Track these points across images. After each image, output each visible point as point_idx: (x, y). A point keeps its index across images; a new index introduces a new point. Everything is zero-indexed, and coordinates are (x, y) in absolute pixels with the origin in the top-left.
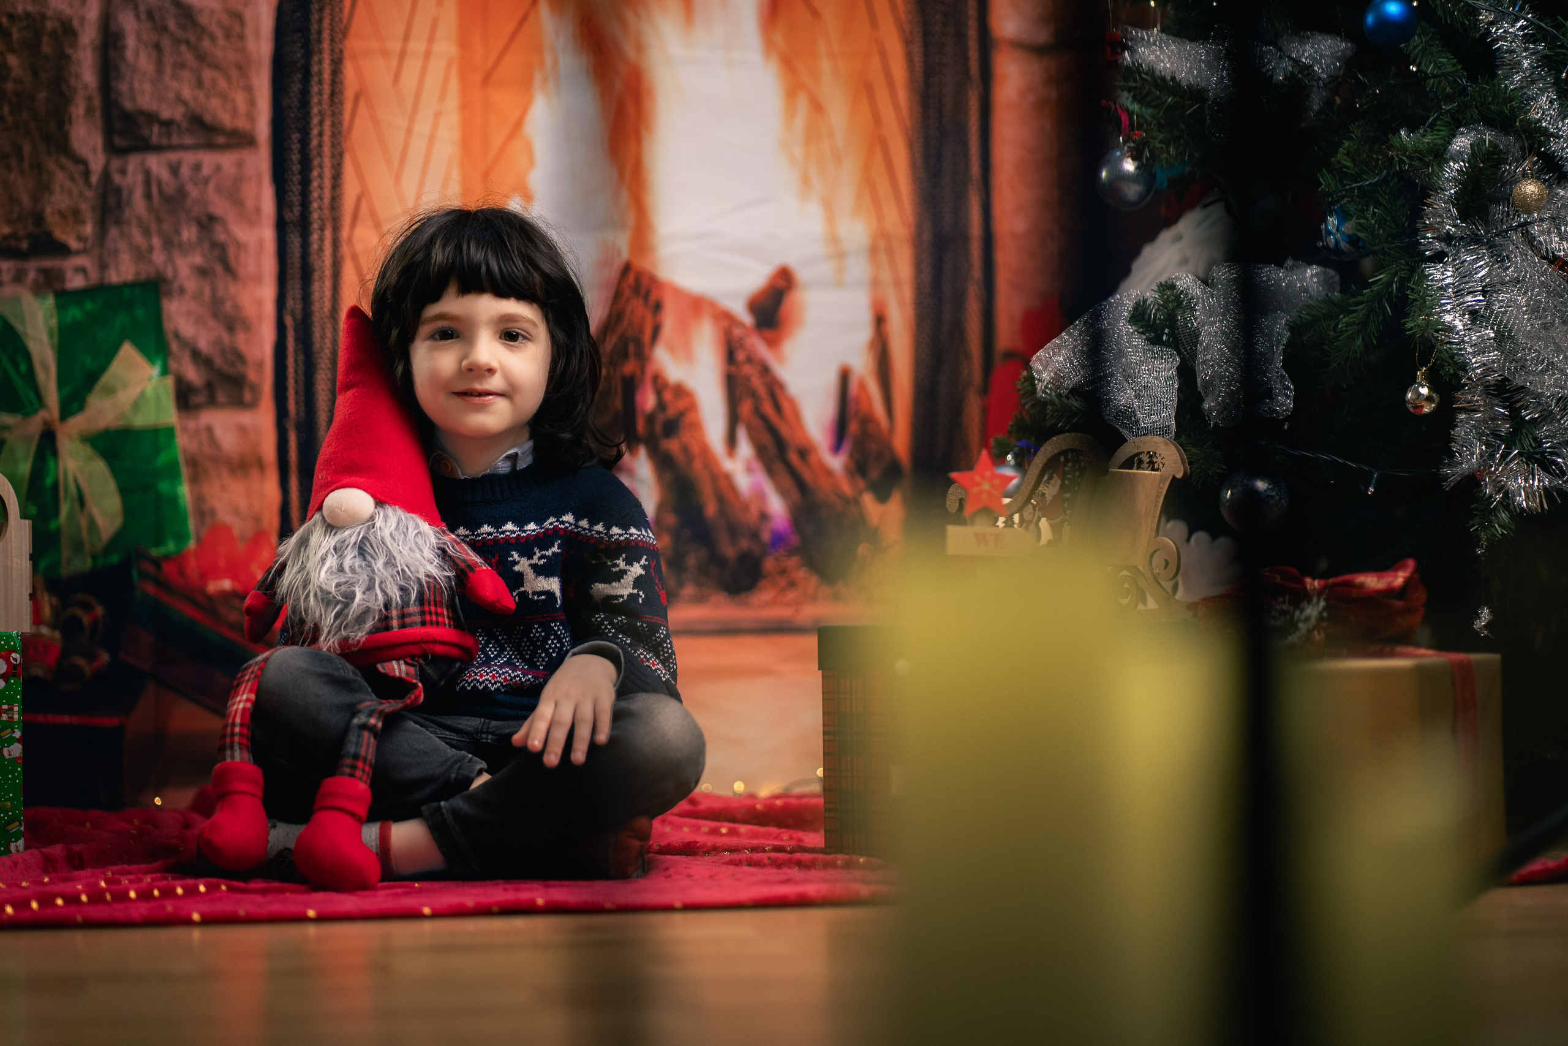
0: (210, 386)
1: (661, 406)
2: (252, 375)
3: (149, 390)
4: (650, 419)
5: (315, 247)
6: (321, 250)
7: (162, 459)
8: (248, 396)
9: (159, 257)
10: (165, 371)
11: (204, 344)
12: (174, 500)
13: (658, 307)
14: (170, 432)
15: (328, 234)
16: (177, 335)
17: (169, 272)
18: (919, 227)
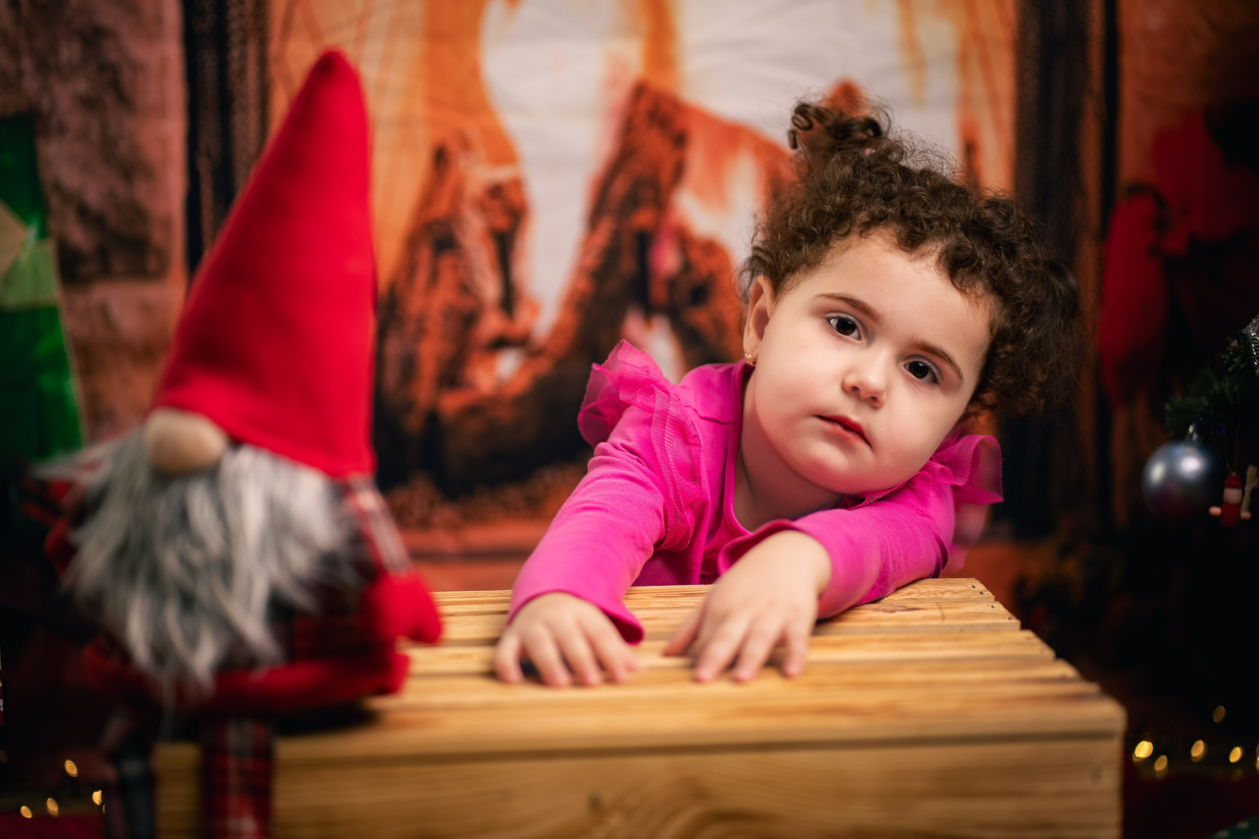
0: (103, 254)
1: (687, 267)
2: (157, 236)
3: (24, 258)
4: (672, 284)
5: (235, 66)
6: (243, 71)
7: (43, 347)
8: (152, 264)
9: (31, 84)
10: (43, 234)
11: (93, 197)
12: (60, 400)
13: (680, 140)
14: (52, 312)
15: (252, 50)
16: (57, 186)
17: (45, 104)
18: (1023, 28)
